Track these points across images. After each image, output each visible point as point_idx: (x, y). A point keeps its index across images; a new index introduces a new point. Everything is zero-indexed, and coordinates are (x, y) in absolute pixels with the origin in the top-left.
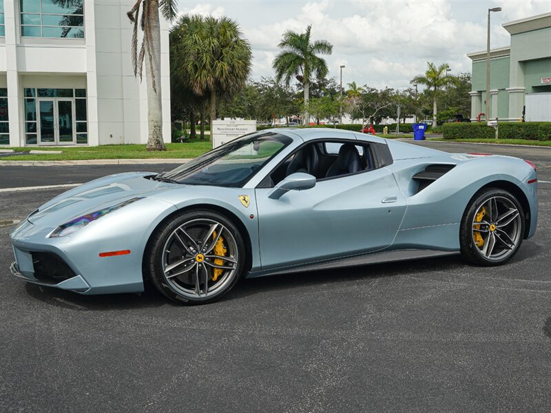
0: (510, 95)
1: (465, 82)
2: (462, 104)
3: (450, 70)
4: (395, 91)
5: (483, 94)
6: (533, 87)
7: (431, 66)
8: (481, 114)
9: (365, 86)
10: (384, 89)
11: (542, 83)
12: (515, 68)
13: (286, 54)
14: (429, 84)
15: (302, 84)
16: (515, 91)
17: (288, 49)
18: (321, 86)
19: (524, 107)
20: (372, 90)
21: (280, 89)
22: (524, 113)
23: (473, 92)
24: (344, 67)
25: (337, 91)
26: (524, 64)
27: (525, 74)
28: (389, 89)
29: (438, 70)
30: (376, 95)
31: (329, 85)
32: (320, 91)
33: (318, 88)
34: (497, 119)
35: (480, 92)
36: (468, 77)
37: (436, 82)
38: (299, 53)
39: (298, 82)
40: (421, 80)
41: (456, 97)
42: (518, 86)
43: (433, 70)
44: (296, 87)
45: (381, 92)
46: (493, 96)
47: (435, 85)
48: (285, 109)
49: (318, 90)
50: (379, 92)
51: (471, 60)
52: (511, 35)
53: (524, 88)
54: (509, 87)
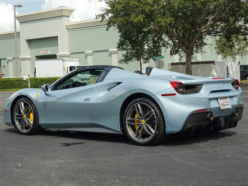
0: (22, 62)
6: (36, 56)
8: (1, 75)
11: (42, 53)
16: (24, 59)
19: (35, 69)
22: (35, 72)
26: (29, 41)
27: (30, 48)
34: (29, 76)
42: (26, 56)
46: (9, 62)
52: (20, 23)
53: (30, 57)
54: (20, 56)
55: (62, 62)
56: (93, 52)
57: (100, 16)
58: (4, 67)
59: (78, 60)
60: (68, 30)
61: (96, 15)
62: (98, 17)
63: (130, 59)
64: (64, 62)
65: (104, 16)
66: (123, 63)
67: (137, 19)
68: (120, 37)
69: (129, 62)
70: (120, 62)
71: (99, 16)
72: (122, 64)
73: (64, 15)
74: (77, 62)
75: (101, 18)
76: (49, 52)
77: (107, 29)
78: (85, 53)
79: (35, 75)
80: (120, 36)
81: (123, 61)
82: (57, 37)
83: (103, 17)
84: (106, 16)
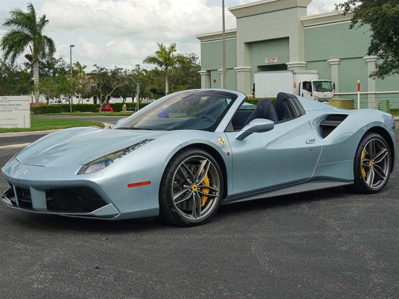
0: (238, 73)
1: (190, 62)
2: (188, 83)
3: (176, 51)
4: (123, 71)
5: (211, 72)
6: (258, 67)
7: (161, 46)
9: (95, 65)
10: (113, 68)
11: (266, 62)
12: (241, 49)
13: (14, 33)
14: (161, 64)
15: (30, 63)
16: (241, 70)
17: (15, 28)
18: (50, 65)
19: (254, 84)
20: (102, 69)
21: (7, 69)
22: (254, 90)
23: (203, 71)
24: (73, 46)
25: (67, 70)
26: (250, 44)
27: (250, 54)
28: (119, 69)
29: (168, 51)
30: (105, 73)
31: (58, 64)
32: (48, 71)
33: (46, 67)
35: (210, 71)
36: (192, 57)
37: (168, 62)
38: (27, 31)
39: (27, 61)
40: (151, 60)
41: (182, 77)
42: (245, 66)
43: (164, 50)
44: (24, 66)
45: (111, 72)
47: (167, 65)
48: (14, 88)
49: (47, 69)
50: (109, 71)
51: (200, 41)
52: (237, 18)
53: (250, 68)
54: (236, 67)
55: (292, 75)
56: (339, 60)
57: (343, 5)
58: (215, 81)
59: (316, 72)
60: (305, 28)
61: (335, 5)
62: (339, 8)
63: (387, 72)
64: (295, 75)
65: (348, 6)
66: (376, 77)
67: (393, 10)
68: (372, 38)
69: (384, 76)
70: (371, 76)
71: (341, 6)
72: (374, 79)
73: (299, 5)
74: (315, 75)
75: (344, 8)
76: (276, 61)
77: (351, 27)
78: (328, 61)
79: (253, 94)
80: (372, 36)
81: (376, 75)
82: (287, 38)
83: (346, 7)
84: (351, 6)
